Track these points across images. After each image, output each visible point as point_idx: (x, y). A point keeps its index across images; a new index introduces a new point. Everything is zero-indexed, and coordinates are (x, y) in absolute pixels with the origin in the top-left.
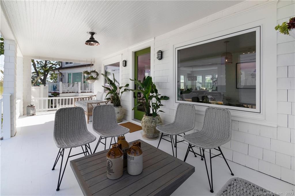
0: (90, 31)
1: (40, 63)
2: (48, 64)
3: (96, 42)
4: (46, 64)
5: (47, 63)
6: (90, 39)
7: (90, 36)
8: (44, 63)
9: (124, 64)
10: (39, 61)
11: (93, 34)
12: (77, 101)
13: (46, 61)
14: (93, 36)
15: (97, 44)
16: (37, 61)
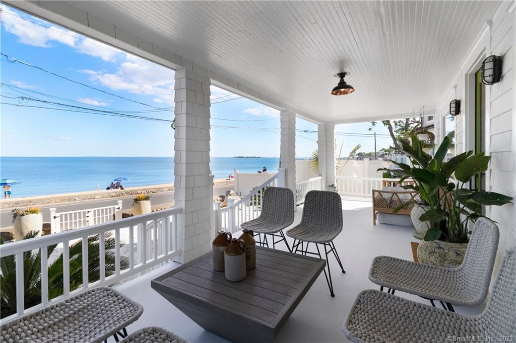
0: (338, 72)
1: (398, 124)
2: (410, 124)
3: (350, 87)
4: (407, 125)
5: (409, 122)
6: (339, 84)
7: (338, 80)
8: (405, 122)
9: (453, 109)
10: (397, 120)
11: (342, 75)
12: (388, 186)
13: (408, 120)
14: (344, 78)
15: (351, 89)
16: (394, 122)
